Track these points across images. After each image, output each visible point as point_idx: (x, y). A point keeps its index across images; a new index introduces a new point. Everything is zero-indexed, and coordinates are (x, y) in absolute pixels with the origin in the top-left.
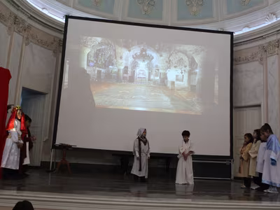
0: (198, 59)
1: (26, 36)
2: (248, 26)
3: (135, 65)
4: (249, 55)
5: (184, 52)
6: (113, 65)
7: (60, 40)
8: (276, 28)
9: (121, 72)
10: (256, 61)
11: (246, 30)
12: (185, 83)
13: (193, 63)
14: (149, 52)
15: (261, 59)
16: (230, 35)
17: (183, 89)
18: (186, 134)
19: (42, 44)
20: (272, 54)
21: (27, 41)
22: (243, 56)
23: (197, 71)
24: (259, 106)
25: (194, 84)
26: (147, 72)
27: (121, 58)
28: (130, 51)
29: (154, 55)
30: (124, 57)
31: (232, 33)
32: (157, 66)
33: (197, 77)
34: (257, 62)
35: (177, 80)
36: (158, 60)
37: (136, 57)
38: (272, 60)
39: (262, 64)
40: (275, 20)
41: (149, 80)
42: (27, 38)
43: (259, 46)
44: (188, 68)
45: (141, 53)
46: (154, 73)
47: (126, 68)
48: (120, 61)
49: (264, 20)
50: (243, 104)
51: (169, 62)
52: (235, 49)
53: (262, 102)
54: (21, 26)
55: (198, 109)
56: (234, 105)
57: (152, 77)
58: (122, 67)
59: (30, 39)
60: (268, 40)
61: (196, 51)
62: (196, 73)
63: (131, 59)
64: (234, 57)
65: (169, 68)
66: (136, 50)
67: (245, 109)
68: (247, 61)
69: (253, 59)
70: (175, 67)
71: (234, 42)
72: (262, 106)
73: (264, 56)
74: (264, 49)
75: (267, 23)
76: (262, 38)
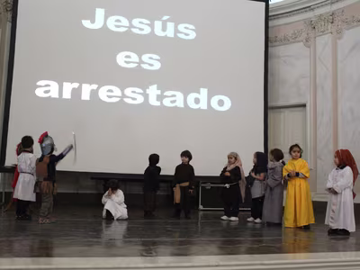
4: (289, 32)
10: (299, 42)
15: (307, 40)
16: (264, 3)
20: (323, 33)
22: (281, 35)
24: (304, 106)
31: (267, 1)
34: (301, 44)
38: (324, 42)
39: (309, 47)
43: (304, 21)
50: (281, 103)
52: (271, 23)
53: (308, 100)
56: (270, 104)
60: (318, 12)
64: (270, 36)
67: (287, 111)
68: (286, 41)
69: (295, 38)
71: (270, 14)
72: (308, 105)
73: (312, 35)
74: (312, 25)
76: (309, 8)
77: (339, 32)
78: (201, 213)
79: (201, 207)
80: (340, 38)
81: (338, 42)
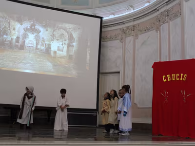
0: (75, 35)
2: (113, 14)
3: (25, 36)
4: (113, 35)
5: (65, 29)
6: (7, 35)
8: (133, 16)
9: (14, 41)
10: (118, 39)
11: (112, 17)
12: (64, 53)
13: (71, 38)
14: (38, 27)
15: (121, 39)
16: (100, 19)
17: (63, 57)
18: (63, 92)
20: (129, 35)
22: (109, 36)
23: (74, 44)
24: (119, 72)
25: (71, 54)
26: (35, 42)
27: (14, 29)
28: (21, 25)
29: (42, 29)
30: (16, 29)
31: (101, 18)
32: (43, 38)
33: (74, 49)
34: (118, 41)
35: (59, 50)
36: (44, 33)
37: (26, 30)
38: (129, 40)
39: (122, 42)
40: (132, 11)
41: (36, 48)
43: (120, 29)
44: (67, 42)
45: (31, 27)
46: (40, 43)
47: (18, 38)
48: (13, 32)
49: (125, 10)
50: (107, 71)
51: (53, 36)
52: (103, 30)
53: (121, 70)
55: (74, 73)
56: (101, 71)
57: (39, 47)
58: (15, 37)
60: (127, 25)
61: (74, 29)
62: (73, 46)
63: (22, 32)
64: (102, 36)
65: (53, 40)
66: (27, 24)
68: (111, 39)
69: (116, 38)
70: (58, 40)
71: (103, 25)
72: (121, 72)
73: (124, 37)
74: (124, 32)
75: (127, 13)
76: (123, 23)
77: (137, 36)
81: (136, 40)
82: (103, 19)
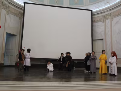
1: (7, 11)
4: (98, 19)
7: (22, 13)
8: (109, 8)
11: (97, 9)
15: (103, 21)
19: (14, 14)
20: (108, 19)
21: (8, 13)
22: (96, 20)
24: (103, 39)
31: (92, 11)
38: (108, 21)
39: (104, 23)
40: (109, 5)
42: (8, 12)
49: (104, 5)
50: (96, 39)
52: (93, 17)
54: (5, 6)
56: (93, 39)
59: (9, 12)
60: (106, 13)
67: (98, 41)
68: (98, 21)
69: (100, 21)
71: (93, 14)
72: (104, 39)
73: (105, 20)
74: (104, 17)
75: (106, 7)
76: (103, 12)
77: (112, 19)
78: (74, 70)
79: (74, 68)
80: (112, 20)
81: (112, 21)
82: (93, 11)
